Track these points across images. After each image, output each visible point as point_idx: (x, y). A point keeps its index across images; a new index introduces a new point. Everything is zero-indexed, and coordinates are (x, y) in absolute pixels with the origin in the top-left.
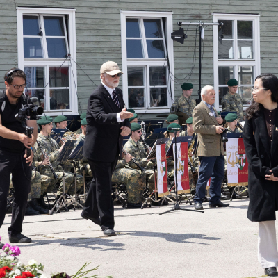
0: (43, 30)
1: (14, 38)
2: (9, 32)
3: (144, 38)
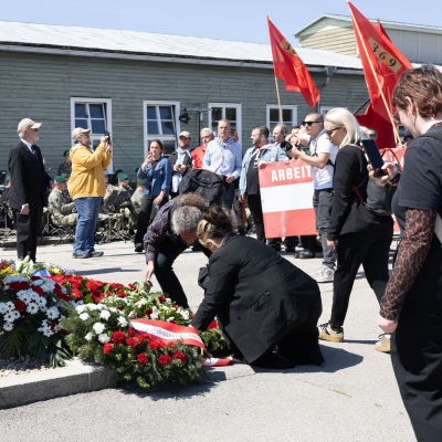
0: (89, 114)
1: (68, 119)
2: (65, 115)
3: (159, 120)
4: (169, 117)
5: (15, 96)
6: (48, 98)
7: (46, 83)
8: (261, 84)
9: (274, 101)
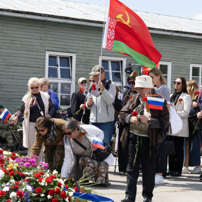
0: (59, 64)
1: (43, 67)
2: (41, 64)
3: (110, 71)
4: (118, 69)
5: (5, 47)
6: (29, 51)
7: (29, 40)
8: (186, 49)
9: (196, 61)
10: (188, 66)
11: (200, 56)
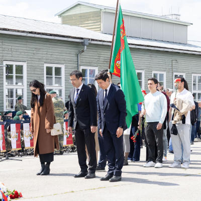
8: (40, 49)
9: (49, 61)
10: (42, 65)
11: (53, 56)
